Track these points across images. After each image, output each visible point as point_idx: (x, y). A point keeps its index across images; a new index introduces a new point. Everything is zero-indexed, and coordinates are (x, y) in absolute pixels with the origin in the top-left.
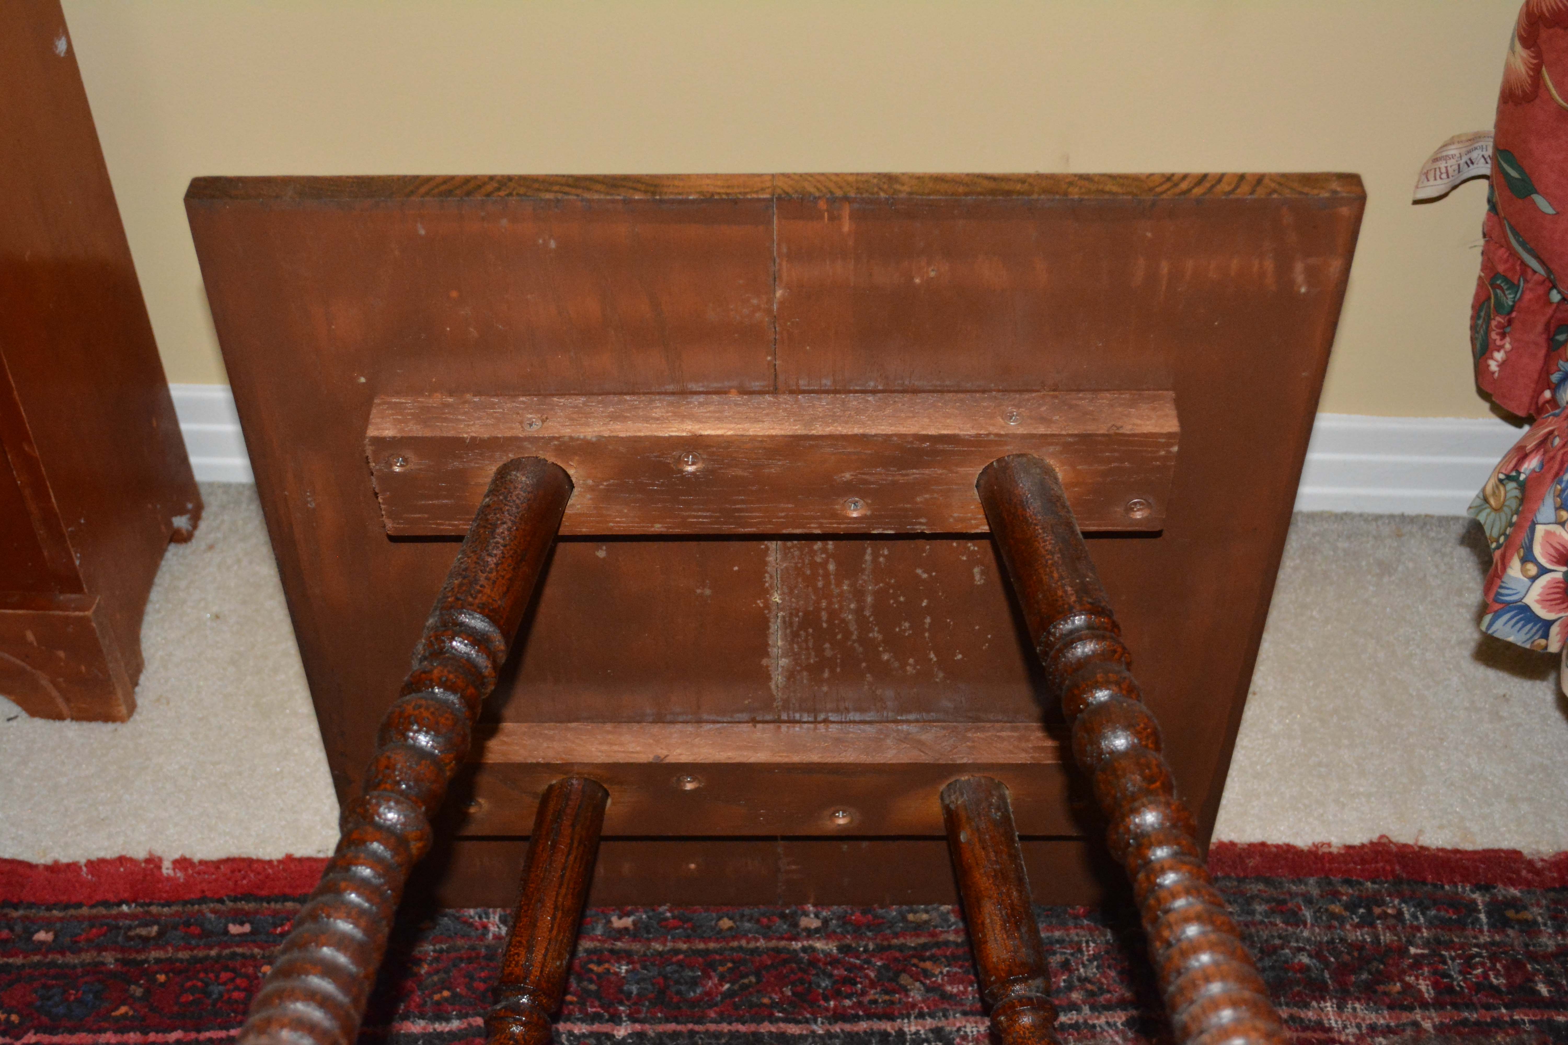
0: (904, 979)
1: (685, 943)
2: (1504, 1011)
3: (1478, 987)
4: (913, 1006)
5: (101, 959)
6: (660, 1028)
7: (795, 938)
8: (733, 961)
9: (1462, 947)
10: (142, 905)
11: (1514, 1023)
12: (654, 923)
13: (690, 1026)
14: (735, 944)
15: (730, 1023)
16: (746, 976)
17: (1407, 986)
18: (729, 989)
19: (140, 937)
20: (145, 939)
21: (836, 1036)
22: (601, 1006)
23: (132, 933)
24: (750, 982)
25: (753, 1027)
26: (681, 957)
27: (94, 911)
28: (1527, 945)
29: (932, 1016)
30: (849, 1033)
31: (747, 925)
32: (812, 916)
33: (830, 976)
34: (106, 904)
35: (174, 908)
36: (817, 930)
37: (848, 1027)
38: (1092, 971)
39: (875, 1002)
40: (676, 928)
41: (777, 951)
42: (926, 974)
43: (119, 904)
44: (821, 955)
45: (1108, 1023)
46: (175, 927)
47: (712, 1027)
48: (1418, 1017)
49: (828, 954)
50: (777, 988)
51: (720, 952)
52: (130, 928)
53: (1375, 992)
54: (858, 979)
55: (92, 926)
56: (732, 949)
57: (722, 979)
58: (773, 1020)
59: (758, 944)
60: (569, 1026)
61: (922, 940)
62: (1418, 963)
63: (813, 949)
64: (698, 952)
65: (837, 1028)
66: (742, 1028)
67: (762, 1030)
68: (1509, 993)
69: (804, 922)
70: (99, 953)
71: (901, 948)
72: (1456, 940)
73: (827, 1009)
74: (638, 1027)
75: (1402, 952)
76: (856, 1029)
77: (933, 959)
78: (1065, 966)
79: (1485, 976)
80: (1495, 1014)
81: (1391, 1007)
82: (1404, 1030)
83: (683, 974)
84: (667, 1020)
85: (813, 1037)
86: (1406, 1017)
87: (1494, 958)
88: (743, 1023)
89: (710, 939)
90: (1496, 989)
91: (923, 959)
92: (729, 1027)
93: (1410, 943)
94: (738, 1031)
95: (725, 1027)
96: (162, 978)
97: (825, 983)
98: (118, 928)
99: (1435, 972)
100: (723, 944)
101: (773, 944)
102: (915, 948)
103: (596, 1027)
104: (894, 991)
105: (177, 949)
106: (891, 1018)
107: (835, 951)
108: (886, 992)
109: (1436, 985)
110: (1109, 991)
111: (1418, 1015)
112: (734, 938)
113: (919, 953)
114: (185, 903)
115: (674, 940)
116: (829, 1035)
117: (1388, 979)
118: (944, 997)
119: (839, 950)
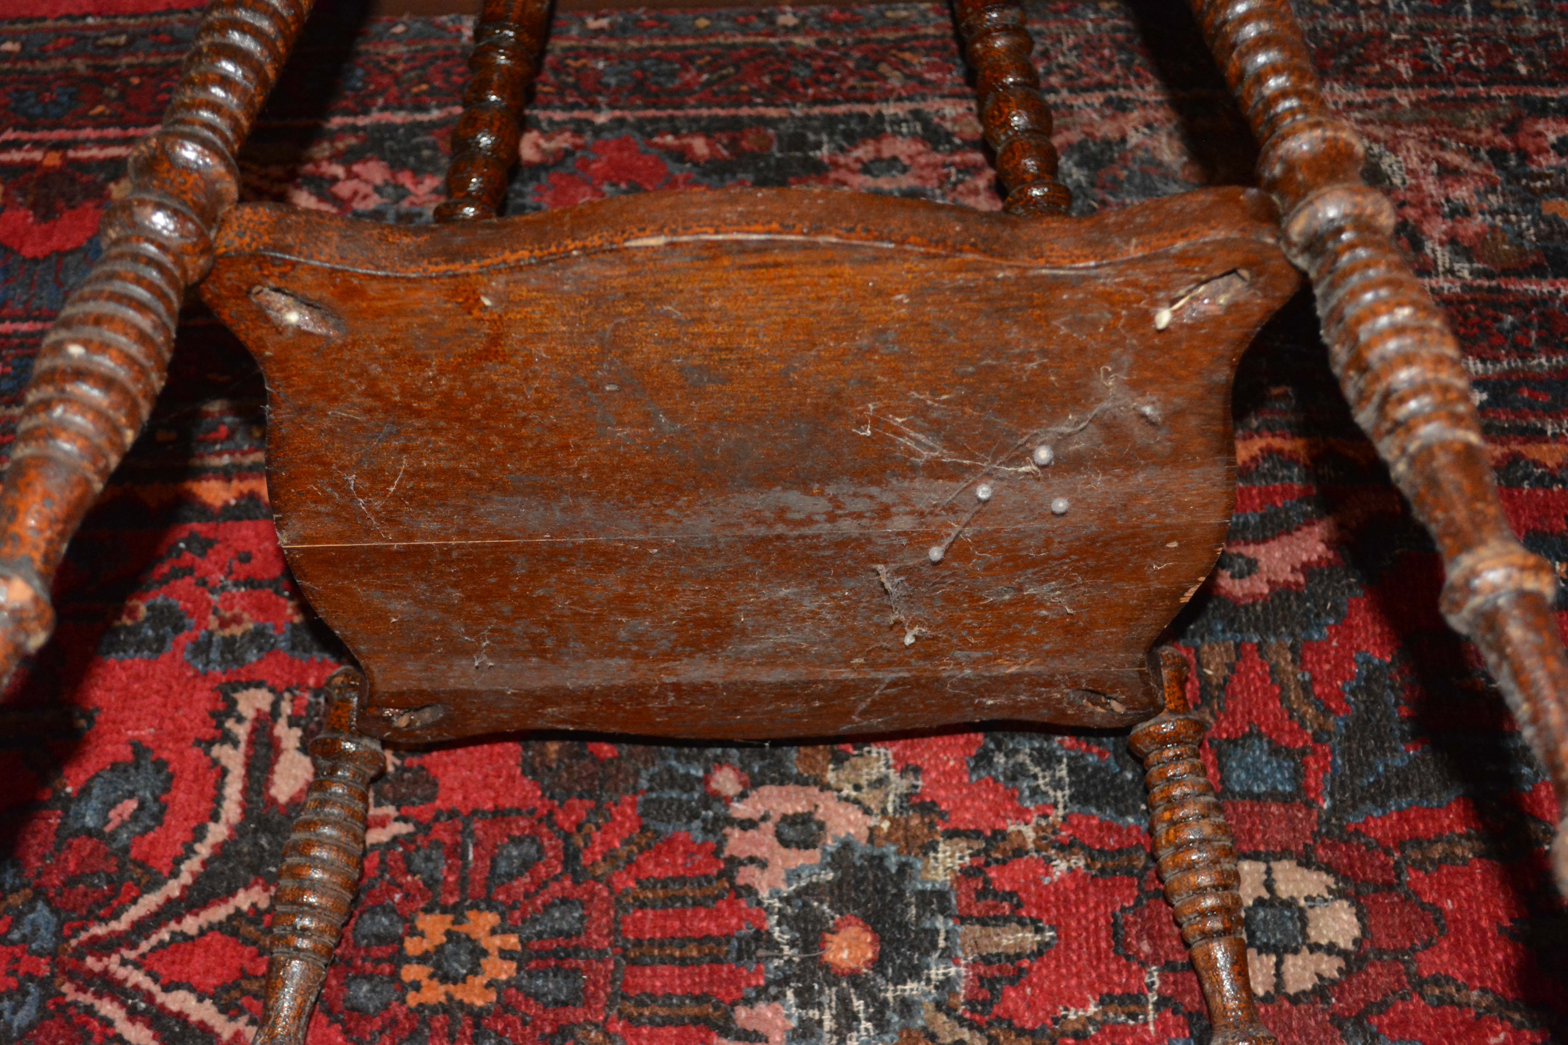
0: (884, 68)
1: (662, 40)
2: (1481, 88)
3: (1457, 68)
4: (892, 91)
5: (72, 65)
6: (640, 113)
7: (773, 34)
8: (710, 55)
9: (1444, 33)
10: (108, 17)
11: (1489, 99)
12: (630, 24)
13: (670, 112)
14: (712, 40)
15: (709, 108)
16: (725, 67)
17: (1386, 68)
18: (707, 80)
19: (108, 45)
20: (116, 48)
21: (815, 118)
22: (581, 96)
23: (100, 42)
24: (729, 72)
25: (732, 111)
27: (60, 24)
28: (1510, 31)
29: (911, 99)
30: (828, 115)
31: (724, 24)
32: (789, 14)
33: (808, 66)
34: (69, 16)
35: (141, 20)
36: (795, 27)
37: (827, 110)
38: (1072, 59)
39: (853, 88)
40: (652, 27)
41: (755, 44)
42: (905, 63)
43: (84, 16)
44: (800, 49)
45: (1086, 104)
46: (144, 36)
47: (692, 112)
48: (1396, 95)
49: (806, 48)
50: (755, 78)
51: (697, 47)
52: (97, 38)
53: (1353, 73)
54: (838, 69)
55: (59, 37)
56: (710, 45)
57: (701, 70)
58: (751, 104)
59: (736, 40)
60: (549, 113)
61: (902, 34)
62: (1398, 47)
63: (791, 43)
64: (675, 48)
65: (816, 111)
66: (721, 112)
67: (741, 114)
68: (1488, 71)
69: (782, 20)
70: (69, 60)
71: (881, 41)
72: (1439, 27)
73: (806, 95)
74: (618, 113)
75: (1384, 37)
76: (834, 111)
77: (912, 49)
78: (1045, 54)
79: (1466, 58)
80: (1472, 90)
81: (1368, 86)
82: (1380, 105)
83: (661, 67)
84: (646, 107)
85: (793, 119)
86: (1382, 94)
87: (1475, 42)
88: (722, 109)
89: (687, 36)
90: (1475, 69)
91: (902, 50)
92: (709, 112)
93: (1392, 29)
94: (717, 115)
95: (704, 112)
96: (135, 81)
97: (804, 73)
98: (85, 38)
99: (1415, 55)
100: (701, 41)
101: (751, 39)
102: (894, 41)
103: (576, 114)
104: (874, 79)
105: (148, 55)
106: (869, 100)
107: (813, 45)
108: (865, 79)
109: (1415, 67)
110: (1087, 75)
111: (1395, 92)
112: (711, 35)
113: (898, 45)
114: (151, 15)
115: (651, 38)
116: (808, 117)
117: (1368, 61)
118: (923, 82)
119: (817, 43)
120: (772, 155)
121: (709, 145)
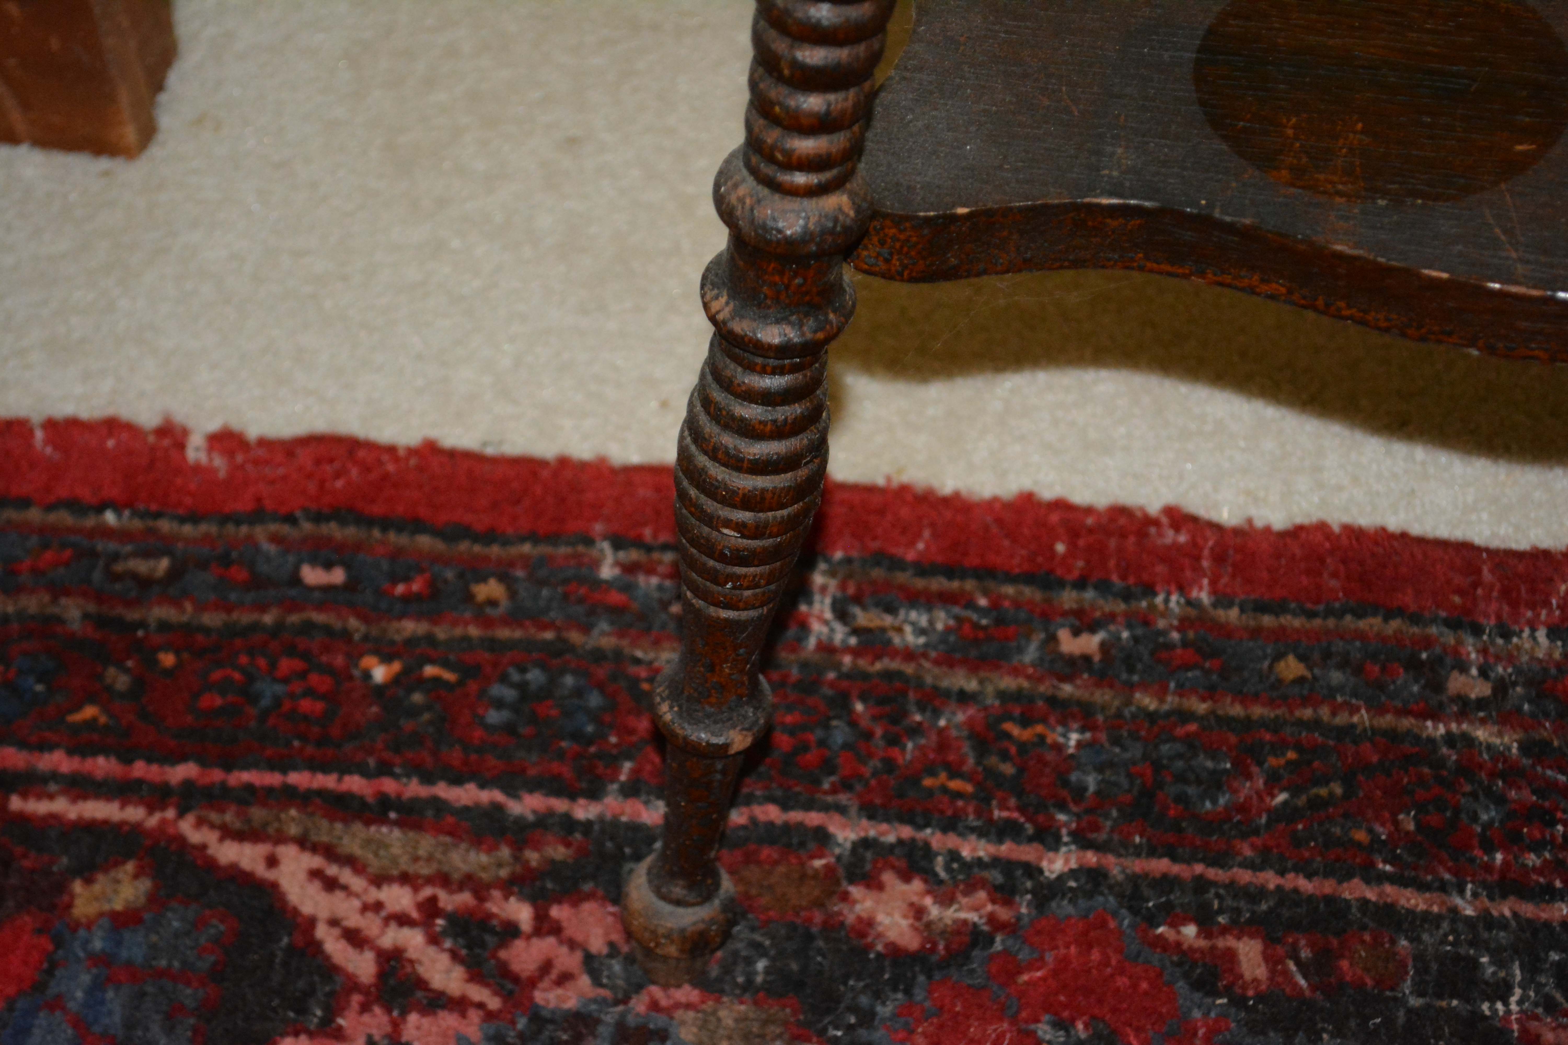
1: (1203, 700)
5: (56, 610)
6: (1137, 865)
7: (1435, 715)
8: (1298, 747)
10: (143, 516)
12: (1144, 651)
13: (1199, 868)
14: (1307, 713)
15: (1282, 873)
16: (1325, 780)
18: (1285, 803)
19: (134, 576)
20: (145, 583)
21: (1502, 924)
22: (1021, 809)
23: (119, 567)
24: (1331, 794)
25: (1328, 886)
26: (1193, 727)
27: (52, 517)
30: (1529, 921)
31: (1336, 677)
32: (1474, 671)
33: (1500, 800)
34: (74, 505)
35: (203, 528)
36: (1481, 703)
37: (1528, 909)
40: (1187, 667)
41: (1393, 735)
43: (100, 508)
44: (1486, 756)
46: (203, 565)
47: (1245, 876)
49: (1499, 755)
50: (1387, 815)
51: (1275, 726)
52: (116, 557)
54: (1559, 815)
55: (46, 546)
56: (1301, 723)
57: (1274, 782)
58: (1371, 876)
59: (1355, 719)
60: (952, 841)
63: (1469, 741)
64: (1229, 722)
65: (1504, 908)
66: (1306, 885)
67: (1347, 895)
69: (1456, 683)
70: (55, 599)
73: (1488, 868)
74: (1091, 858)
76: (1544, 916)
83: (1194, 763)
84: (1153, 852)
85: (1453, 921)
88: (1309, 876)
89: (1256, 698)
92: (1279, 881)
94: (1296, 890)
95: (1270, 879)
96: (168, 659)
97: (1489, 814)
98: (94, 554)
100: (1280, 712)
101: (1386, 720)
103: (1006, 849)
105: (201, 607)
107: (1514, 751)
112: (1305, 701)
114: (226, 519)
115: (1181, 691)
116: (1487, 921)
119: (1524, 748)
120: (1401, 1001)
121: (1269, 958)
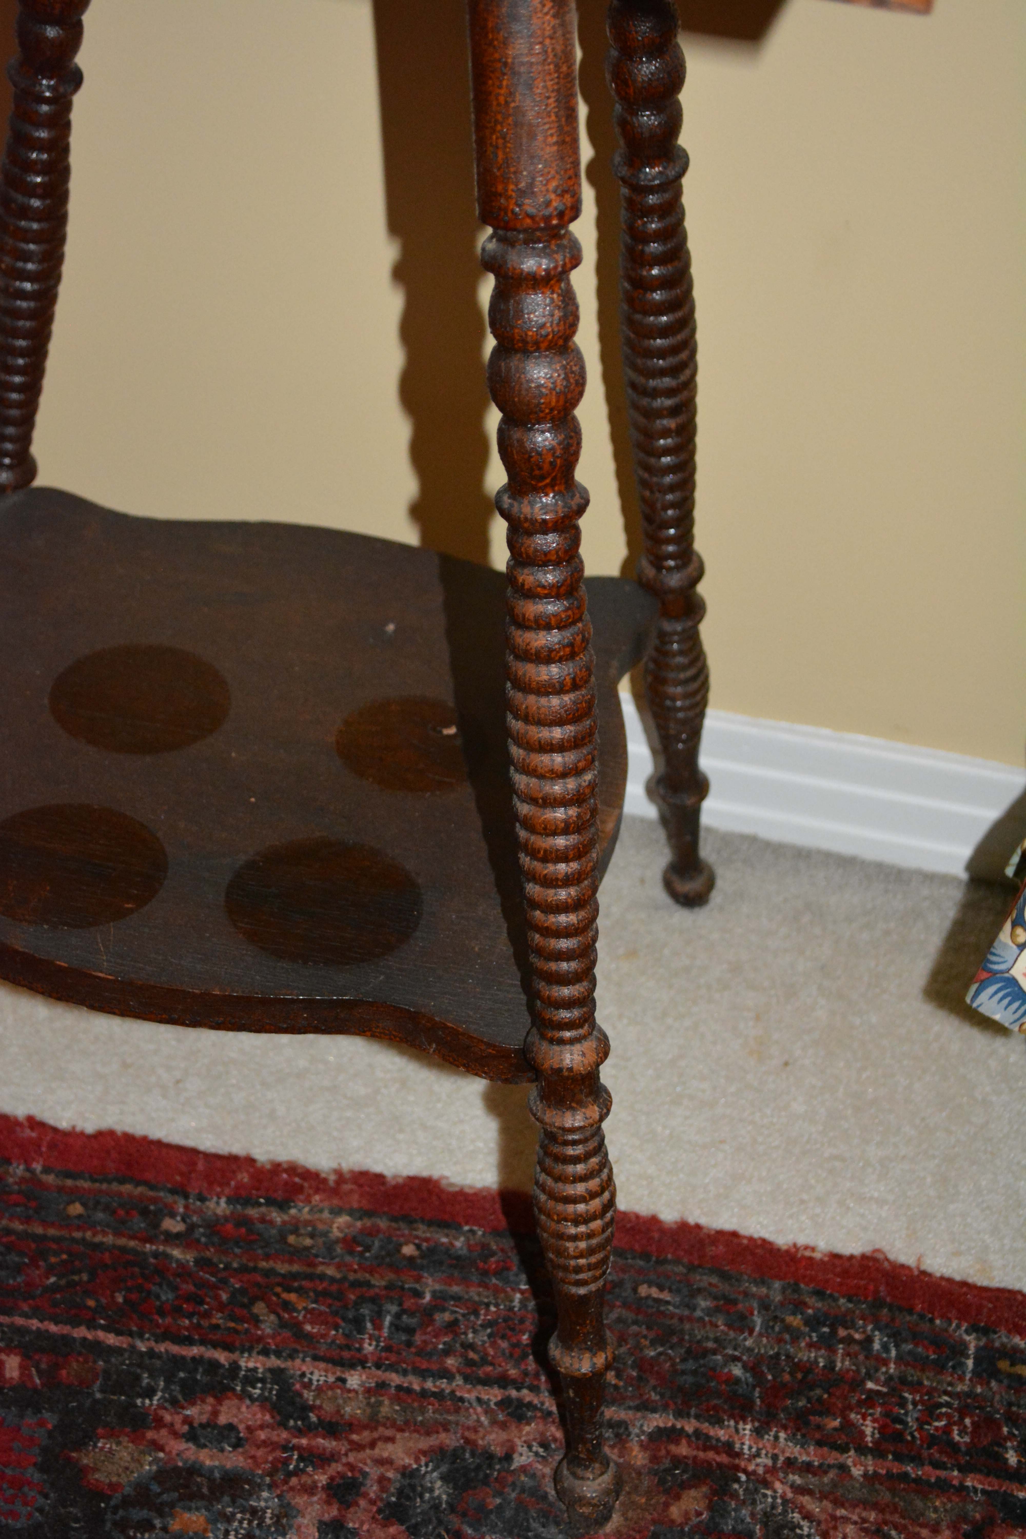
0: (259, 1308)
1: (22, 1224)
2: (956, 1473)
3: (932, 1441)
4: (260, 1339)
7: (150, 1240)
8: (70, 1254)
9: (930, 1392)
11: (962, 1489)
14: (78, 1235)
15: (41, 1321)
16: (79, 1272)
17: (847, 1425)
18: (53, 1284)
21: (159, 1356)
24: (81, 1280)
25: (66, 1329)
26: (13, 1238)
28: (1010, 1404)
29: (278, 1354)
30: (174, 1356)
31: (100, 1215)
32: (179, 1218)
33: (175, 1288)
36: (178, 1235)
37: (175, 1349)
38: (481, 1338)
39: (217, 1327)
40: (17, 1205)
41: (123, 1250)
42: (287, 1306)
44: (174, 1265)
45: (479, 1400)
47: (19, 1321)
48: (849, 1462)
49: (181, 1265)
50: (108, 1292)
51: (57, 1240)
53: (807, 1423)
54: (208, 1300)
56: (73, 1240)
57: (50, 1270)
58: (92, 1325)
59: (105, 1240)
61: (295, 1268)
62: (871, 1399)
63: (167, 1256)
64: (35, 1237)
65: (162, 1348)
66: (53, 1328)
67: (75, 1335)
68: (967, 1453)
69: (167, 1223)
71: (268, 1273)
72: (926, 1383)
73: (158, 1326)
75: (857, 1384)
76: (184, 1353)
77: (299, 1291)
78: (452, 1326)
79: (947, 1430)
80: (943, 1474)
81: (820, 1444)
82: (826, 1472)
83: (8, 1258)
85: (132, 1353)
86: (835, 1457)
87: (963, 1412)
88: (56, 1324)
89: (53, 1225)
90: (954, 1447)
91: (289, 1290)
92: (40, 1325)
93: (869, 1376)
94: (47, 1331)
95: (35, 1324)
97: (167, 1296)
99: (887, 1414)
100: (64, 1233)
101: (122, 1241)
102: (284, 1276)
104: (242, 1320)
106: (228, 1347)
107: (192, 1264)
108: (232, 1318)
109: (882, 1429)
110: (492, 1364)
111: (850, 1458)
112: (79, 1228)
113: (288, 1282)
115: (11, 1218)
116: (151, 1353)
117: (826, 1410)
118: (299, 1334)
119: (197, 1262)
120: (91, 1395)
121: (22, 1367)
